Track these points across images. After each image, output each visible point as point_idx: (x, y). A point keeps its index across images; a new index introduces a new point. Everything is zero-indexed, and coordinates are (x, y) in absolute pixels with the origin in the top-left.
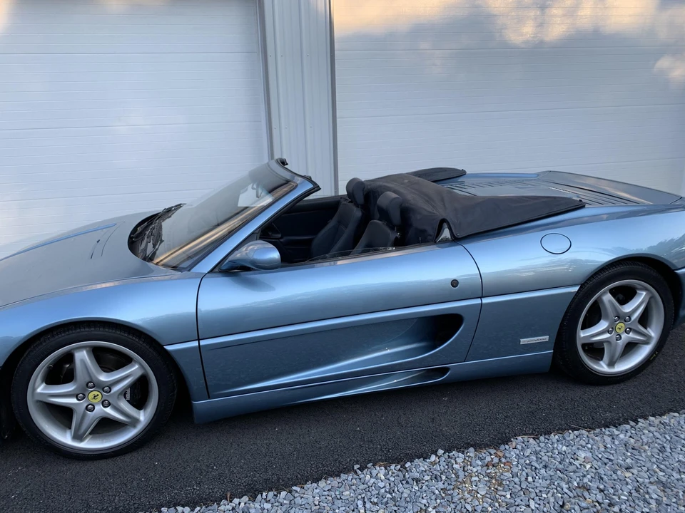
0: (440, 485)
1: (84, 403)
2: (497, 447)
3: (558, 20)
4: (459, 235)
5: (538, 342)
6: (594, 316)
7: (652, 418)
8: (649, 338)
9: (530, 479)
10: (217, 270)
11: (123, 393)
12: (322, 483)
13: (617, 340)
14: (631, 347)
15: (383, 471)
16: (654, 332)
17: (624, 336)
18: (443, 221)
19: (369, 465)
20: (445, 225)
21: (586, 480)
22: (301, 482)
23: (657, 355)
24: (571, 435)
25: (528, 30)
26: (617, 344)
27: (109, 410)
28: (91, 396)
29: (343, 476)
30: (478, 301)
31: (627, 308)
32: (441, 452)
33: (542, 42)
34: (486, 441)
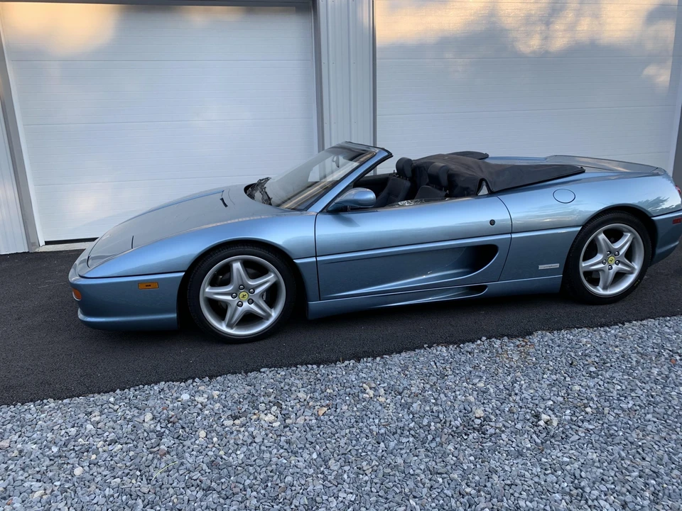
0: (486, 355)
1: (236, 300)
2: (524, 337)
3: (560, 34)
4: (494, 190)
5: (552, 268)
6: (593, 251)
7: (634, 322)
8: (633, 269)
9: (548, 352)
10: (325, 211)
11: (261, 295)
12: (403, 354)
13: (609, 269)
14: (620, 276)
15: (444, 349)
16: (637, 266)
17: (614, 267)
18: (482, 180)
19: (434, 345)
20: (484, 183)
21: (587, 352)
22: (390, 353)
23: (639, 283)
24: (576, 331)
25: (535, 43)
26: (609, 273)
27: (252, 306)
28: (241, 295)
29: (417, 351)
30: (509, 236)
31: (617, 246)
32: (484, 338)
33: (547, 52)
34: (516, 333)
